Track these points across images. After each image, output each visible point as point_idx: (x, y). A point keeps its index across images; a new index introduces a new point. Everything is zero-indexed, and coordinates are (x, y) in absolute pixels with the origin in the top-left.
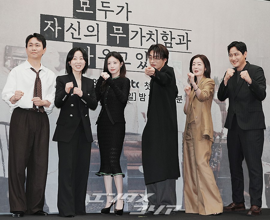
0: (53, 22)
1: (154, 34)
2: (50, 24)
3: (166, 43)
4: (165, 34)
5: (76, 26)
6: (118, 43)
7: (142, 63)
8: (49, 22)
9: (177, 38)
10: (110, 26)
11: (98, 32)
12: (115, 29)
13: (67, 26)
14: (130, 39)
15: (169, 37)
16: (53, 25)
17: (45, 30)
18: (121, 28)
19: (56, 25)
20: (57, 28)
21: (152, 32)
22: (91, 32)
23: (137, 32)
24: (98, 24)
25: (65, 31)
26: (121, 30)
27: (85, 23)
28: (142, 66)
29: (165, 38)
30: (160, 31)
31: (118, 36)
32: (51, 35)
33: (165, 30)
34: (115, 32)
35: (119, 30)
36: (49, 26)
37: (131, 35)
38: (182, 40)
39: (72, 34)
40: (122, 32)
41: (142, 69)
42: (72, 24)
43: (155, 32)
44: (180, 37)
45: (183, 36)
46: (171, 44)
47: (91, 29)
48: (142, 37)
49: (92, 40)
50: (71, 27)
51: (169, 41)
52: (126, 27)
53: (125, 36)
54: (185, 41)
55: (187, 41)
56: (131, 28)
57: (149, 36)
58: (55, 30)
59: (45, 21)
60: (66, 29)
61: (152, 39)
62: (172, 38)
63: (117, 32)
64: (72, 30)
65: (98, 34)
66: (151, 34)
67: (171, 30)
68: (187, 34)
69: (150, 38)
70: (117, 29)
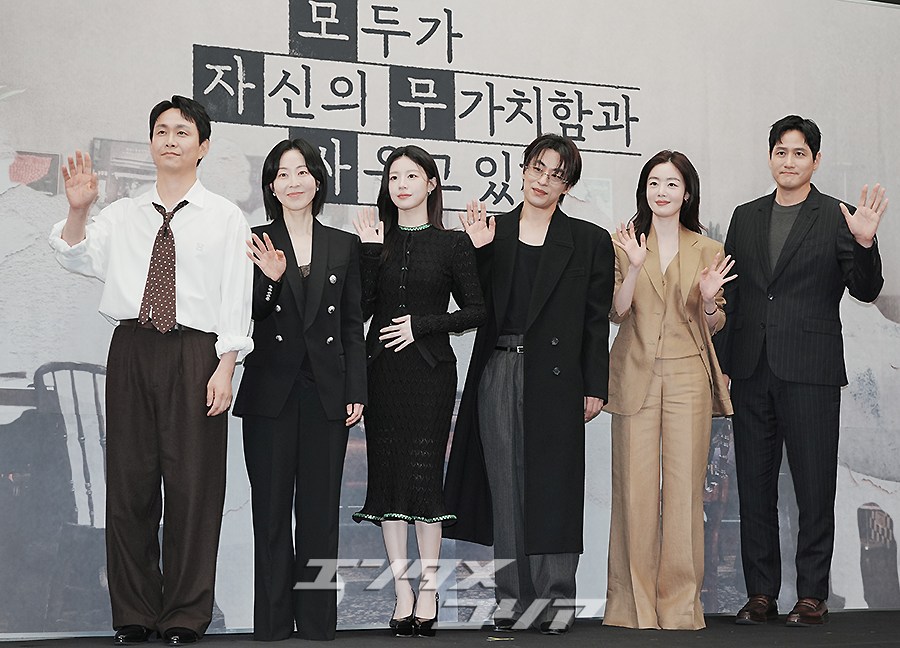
0: (229, 68)
1: (529, 101)
2: (220, 74)
3: (565, 127)
4: (561, 100)
5: (297, 79)
6: (422, 128)
7: (493, 185)
8: (219, 69)
9: (599, 111)
10: (400, 77)
11: (364, 95)
12: (413, 88)
13: (271, 79)
14: (457, 116)
15: (574, 107)
16: (230, 77)
17: (206, 92)
18: (431, 83)
19: (241, 76)
20: (242, 86)
21: (523, 94)
22: (343, 95)
23: (479, 96)
24: (362, 74)
25: (266, 95)
26: (431, 88)
27: (325, 70)
28: (494, 194)
29: (562, 112)
30: (548, 91)
31: (422, 107)
32: (226, 106)
33: (561, 88)
34: (414, 94)
35: (425, 88)
36: (218, 80)
37: (462, 103)
38: (612, 117)
39: (288, 102)
40: (435, 96)
41: (494, 203)
42: (287, 75)
43: (531, 95)
44: (607, 109)
45: (616, 106)
46: (580, 128)
47: (342, 87)
48: (492, 108)
49: (347, 121)
50: (284, 82)
51: (573, 120)
52: (444, 81)
53: (444, 106)
54: (622, 120)
55: (628, 119)
56: (461, 83)
57: (515, 105)
58: (236, 91)
59: (208, 66)
60: (268, 88)
61: (522, 113)
62: (581, 113)
63: (420, 95)
64: (285, 91)
65: (363, 101)
66: (520, 100)
67: (579, 88)
68: (626, 98)
69: (518, 111)
70: (420, 88)
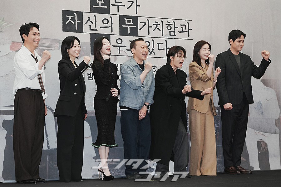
0: (73, 17)
1: (160, 25)
3: (170, 32)
4: (169, 24)
5: (93, 19)
6: (129, 33)
8: (70, 17)
9: (180, 27)
10: (122, 18)
11: (112, 24)
12: (126, 21)
13: (85, 19)
14: (139, 29)
15: (173, 26)
16: (73, 19)
17: (66, 23)
19: (76, 19)
20: (76, 22)
21: (158, 23)
22: (106, 24)
23: (145, 23)
24: (111, 17)
25: (84, 24)
26: (131, 21)
29: (169, 28)
30: (165, 22)
31: (129, 27)
32: (72, 27)
33: (169, 21)
34: (126, 23)
35: (129, 21)
36: (69, 20)
37: (140, 25)
38: (184, 29)
39: (90, 26)
40: (133, 23)
41: (150, 54)
42: (89, 18)
44: (182, 26)
45: (185, 25)
46: (174, 32)
47: (105, 21)
48: (149, 27)
49: (107, 31)
50: (89, 20)
51: (173, 30)
52: (135, 19)
53: (135, 27)
54: (187, 30)
55: (189, 29)
56: (140, 20)
57: (155, 26)
59: (67, 16)
60: (84, 22)
61: (158, 28)
62: (175, 28)
63: (128, 23)
64: (89, 23)
65: (112, 26)
66: (157, 24)
67: (174, 21)
68: (188, 23)
69: (156, 27)
70: (128, 21)
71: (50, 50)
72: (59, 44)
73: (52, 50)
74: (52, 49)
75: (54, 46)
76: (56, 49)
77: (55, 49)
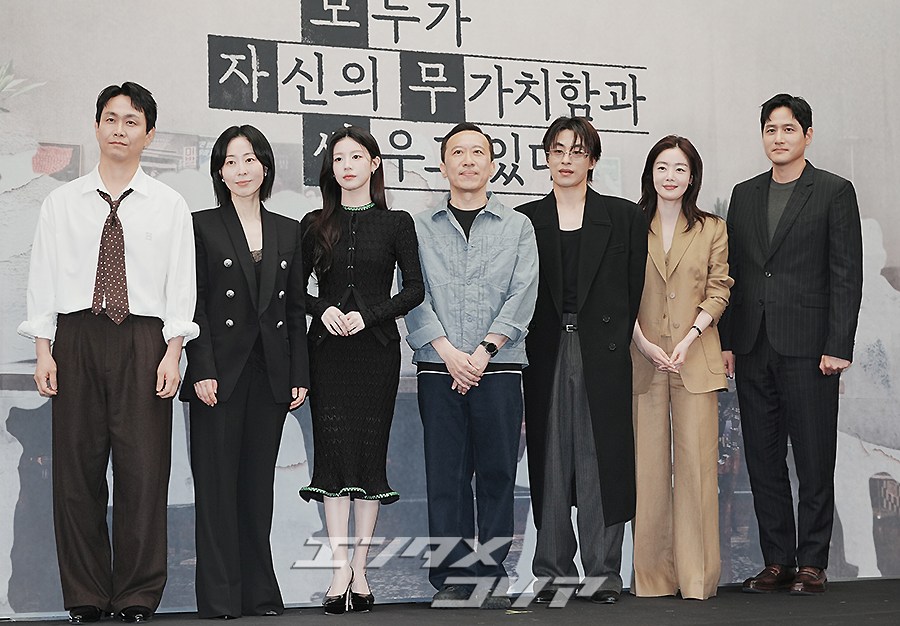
0: (243, 57)
1: (537, 83)
2: (235, 63)
3: (573, 107)
4: (568, 81)
5: (310, 66)
6: (433, 111)
7: (503, 166)
8: (233, 58)
9: (606, 91)
10: (410, 62)
11: (375, 80)
12: (423, 72)
13: (284, 67)
14: (467, 99)
15: (581, 88)
16: (245, 67)
17: (221, 81)
18: (441, 67)
19: (255, 64)
20: (256, 75)
21: (531, 76)
22: (355, 81)
23: (488, 78)
24: (373, 60)
25: (280, 82)
26: (441, 72)
27: (337, 57)
28: (505, 175)
29: (570, 93)
30: (555, 73)
31: (433, 91)
32: (241, 95)
33: (569, 69)
34: (425, 79)
35: (435, 73)
36: (232, 69)
37: (471, 86)
38: (620, 96)
39: (301, 89)
40: (445, 79)
41: (505, 184)
42: (300, 62)
43: (539, 77)
44: (614, 89)
45: (624, 85)
46: (587, 108)
47: (354, 73)
48: (501, 91)
49: (359, 106)
50: (297, 69)
51: (581, 100)
52: (454, 65)
53: (454, 90)
54: (629, 100)
55: (636, 98)
56: (470, 67)
57: (524, 87)
58: (250, 80)
59: (223, 56)
60: (282, 76)
61: (531, 95)
62: (589, 93)
63: (431, 79)
64: (299, 79)
65: (375, 87)
66: (528, 82)
67: (586, 69)
68: (633, 77)
69: (527, 92)
70: (430, 72)
71: (165, 170)
72: (198, 149)
73: (172, 169)
74: (174, 166)
75: (181, 158)
76: (188, 167)
77: (183, 169)
